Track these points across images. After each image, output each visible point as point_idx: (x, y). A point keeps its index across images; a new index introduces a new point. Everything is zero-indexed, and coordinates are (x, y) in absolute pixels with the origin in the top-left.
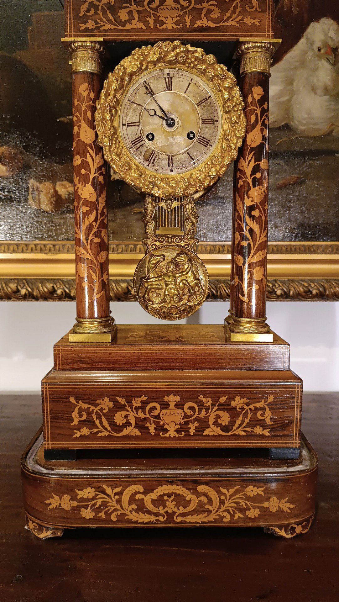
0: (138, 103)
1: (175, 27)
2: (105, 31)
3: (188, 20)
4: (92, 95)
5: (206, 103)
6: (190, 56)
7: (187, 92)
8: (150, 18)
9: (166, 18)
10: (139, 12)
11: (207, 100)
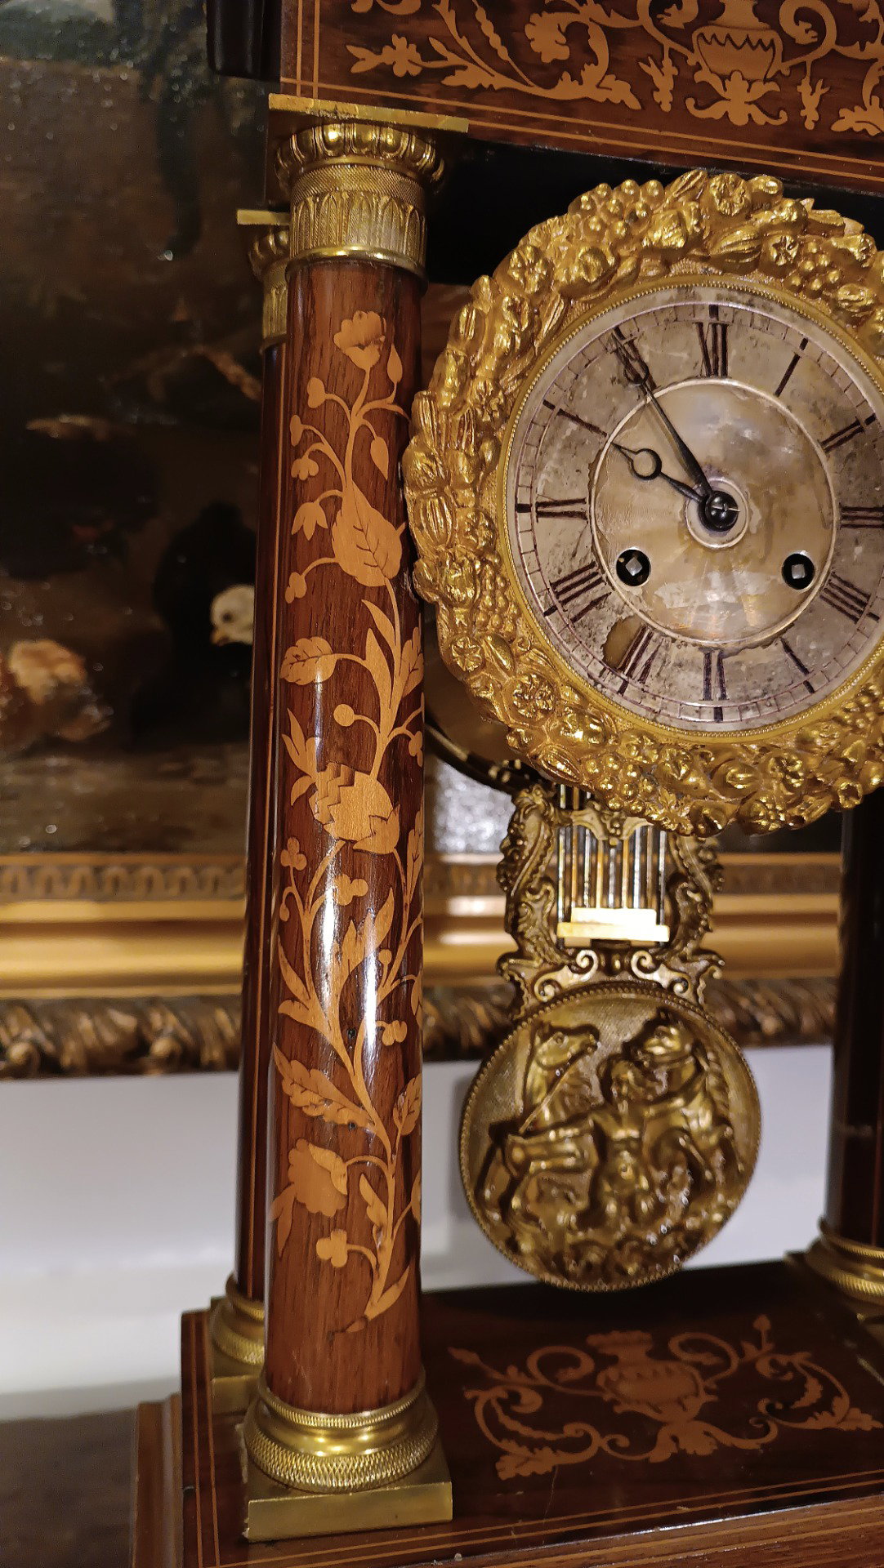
0: (586, 419)
1: (761, 119)
2: (464, 93)
3: (810, 100)
4: (396, 370)
5: (856, 443)
6: (813, 248)
7: (786, 391)
8: (660, 67)
9: (724, 78)
10: (614, 37)
11: (861, 430)
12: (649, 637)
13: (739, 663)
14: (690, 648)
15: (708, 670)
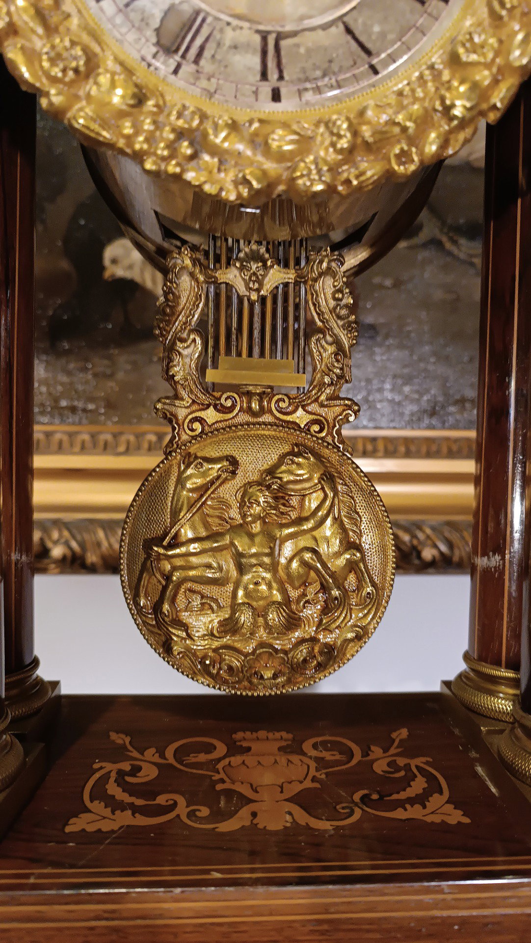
12: (204, 20)
13: (297, 46)
14: (246, 32)
15: (264, 53)
